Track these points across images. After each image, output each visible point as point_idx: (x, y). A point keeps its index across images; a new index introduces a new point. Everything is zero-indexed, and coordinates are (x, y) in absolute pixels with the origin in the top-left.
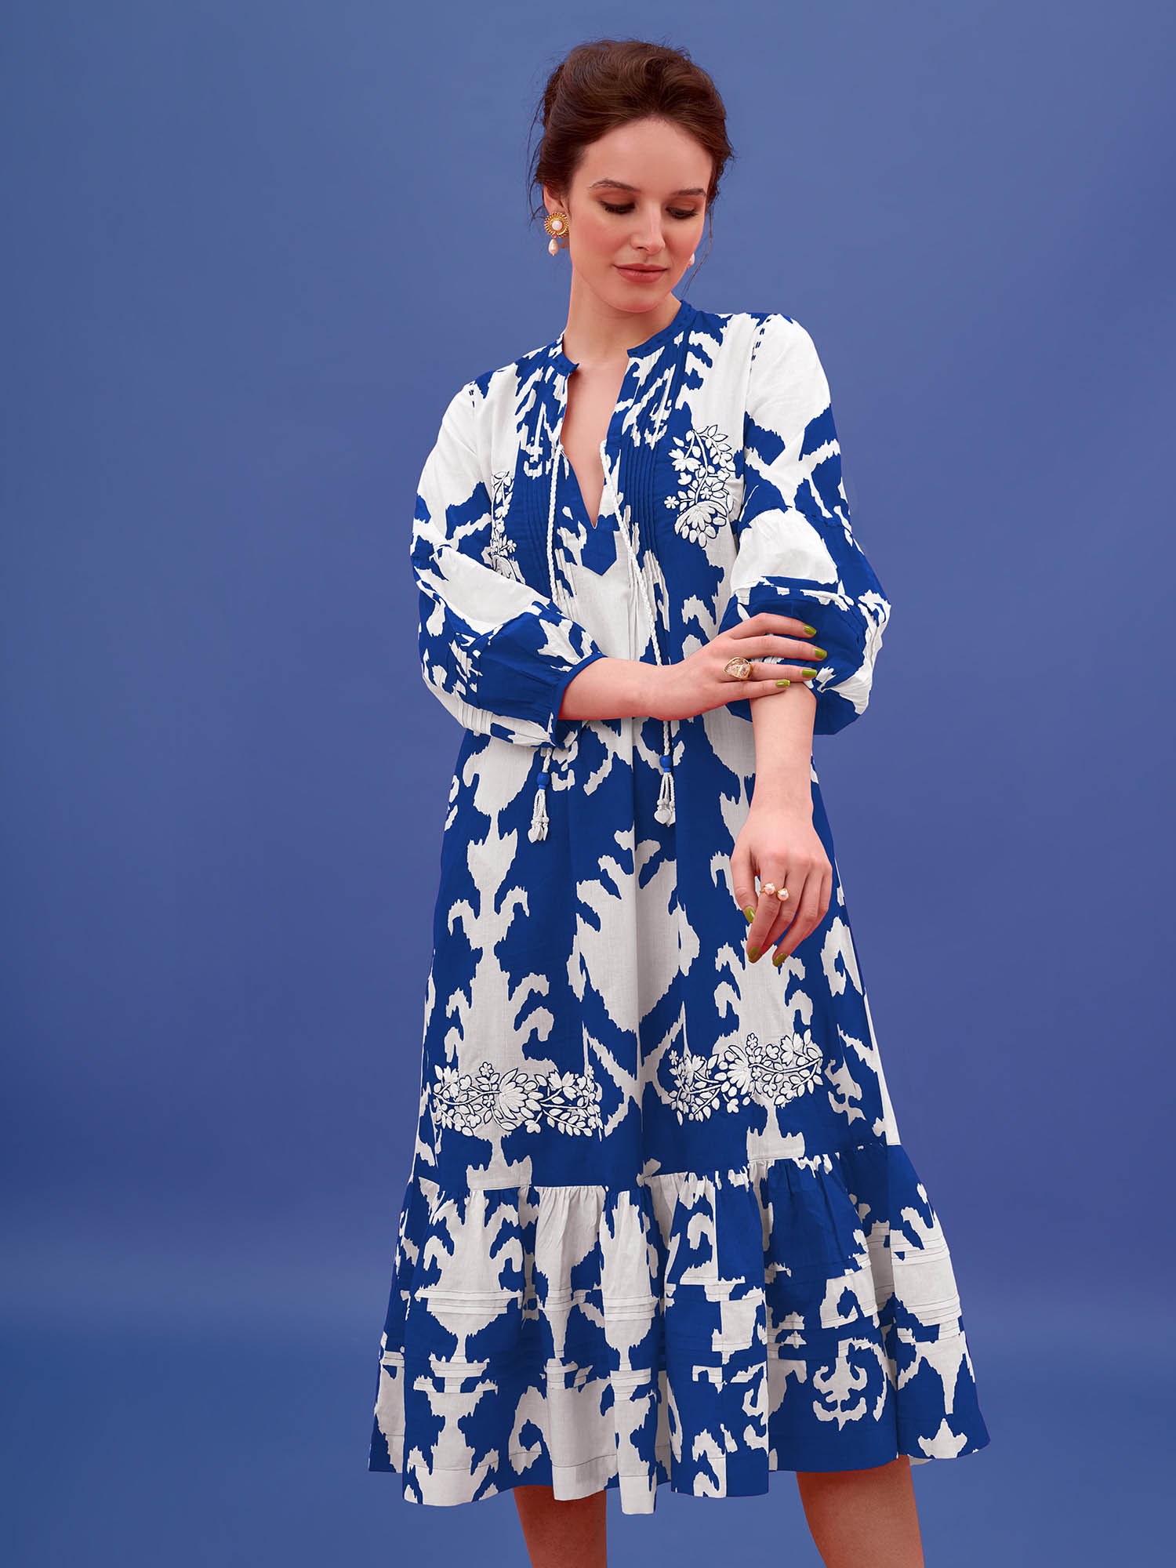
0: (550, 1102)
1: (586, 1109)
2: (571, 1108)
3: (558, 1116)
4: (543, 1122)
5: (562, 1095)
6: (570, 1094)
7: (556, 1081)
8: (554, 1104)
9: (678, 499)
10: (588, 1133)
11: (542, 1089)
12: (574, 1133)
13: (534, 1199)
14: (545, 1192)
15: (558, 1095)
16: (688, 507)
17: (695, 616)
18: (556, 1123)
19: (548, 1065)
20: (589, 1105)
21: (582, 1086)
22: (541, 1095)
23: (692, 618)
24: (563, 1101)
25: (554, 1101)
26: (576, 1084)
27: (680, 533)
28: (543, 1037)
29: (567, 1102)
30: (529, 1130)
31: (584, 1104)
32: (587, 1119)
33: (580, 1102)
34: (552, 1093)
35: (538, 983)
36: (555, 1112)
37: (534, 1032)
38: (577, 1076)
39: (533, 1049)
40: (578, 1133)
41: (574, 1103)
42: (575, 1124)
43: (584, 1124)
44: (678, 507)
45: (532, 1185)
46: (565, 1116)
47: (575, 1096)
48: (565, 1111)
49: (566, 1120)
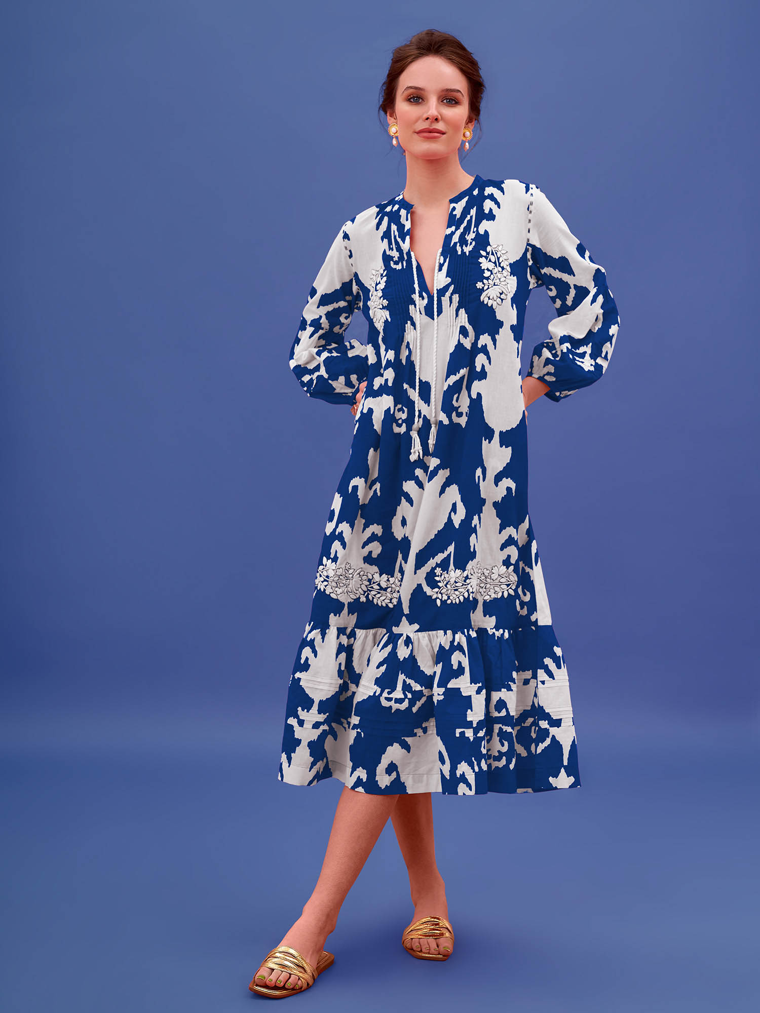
0: (372, 587)
1: (392, 594)
2: (382, 592)
3: (375, 595)
4: (367, 597)
5: (379, 585)
6: (384, 585)
7: (377, 577)
8: (373, 588)
9: (483, 284)
10: (391, 606)
11: (369, 580)
12: (382, 605)
13: (352, 635)
14: (360, 633)
15: (377, 585)
16: (488, 288)
17: (486, 344)
18: (373, 598)
19: (375, 569)
20: (394, 592)
21: (391, 582)
22: (368, 583)
23: (484, 345)
24: (379, 588)
25: (374, 587)
26: (388, 580)
27: (483, 301)
28: (374, 555)
29: (381, 588)
30: (361, 600)
31: (391, 591)
32: (391, 600)
33: (389, 590)
34: (374, 583)
35: (377, 529)
36: (373, 593)
37: (370, 552)
38: (389, 576)
39: (368, 559)
40: (384, 605)
41: (385, 589)
42: (383, 600)
43: (389, 601)
44: (483, 288)
45: (354, 628)
46: (379, 595)
47: (386, 586)
48: (379, 593)
49: (379, 598)
